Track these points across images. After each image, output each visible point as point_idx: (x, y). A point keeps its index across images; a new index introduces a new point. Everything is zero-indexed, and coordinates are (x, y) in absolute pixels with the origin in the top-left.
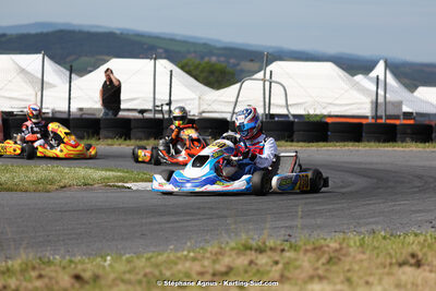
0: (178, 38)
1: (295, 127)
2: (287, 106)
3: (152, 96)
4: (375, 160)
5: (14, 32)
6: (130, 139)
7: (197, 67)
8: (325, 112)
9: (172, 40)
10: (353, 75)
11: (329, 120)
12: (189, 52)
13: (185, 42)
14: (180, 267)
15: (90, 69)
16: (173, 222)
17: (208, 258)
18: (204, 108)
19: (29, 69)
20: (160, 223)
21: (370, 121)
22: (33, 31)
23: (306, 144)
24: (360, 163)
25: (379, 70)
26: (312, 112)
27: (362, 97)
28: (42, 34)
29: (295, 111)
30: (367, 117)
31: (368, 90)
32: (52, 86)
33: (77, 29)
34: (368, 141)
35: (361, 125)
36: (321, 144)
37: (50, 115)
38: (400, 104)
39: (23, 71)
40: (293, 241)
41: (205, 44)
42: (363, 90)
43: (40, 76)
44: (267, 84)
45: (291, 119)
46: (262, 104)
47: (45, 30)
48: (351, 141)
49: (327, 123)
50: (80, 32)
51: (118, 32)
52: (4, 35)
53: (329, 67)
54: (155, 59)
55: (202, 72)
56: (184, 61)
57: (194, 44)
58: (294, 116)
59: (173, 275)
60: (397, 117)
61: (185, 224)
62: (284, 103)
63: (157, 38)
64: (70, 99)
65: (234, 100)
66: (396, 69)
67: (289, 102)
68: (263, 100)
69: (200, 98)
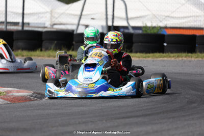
1: (134, 39)
2: (127, 19)
8: (162, 25)
23: (144, 55)
24: (191, 74)
26: (149, 25)
27: (198, 11)
29: (133, 23)
34: (201, 52)
35: (194, 37)
36: (157, 54)
45: (131, 31)
46: (105, 17)
48: (184, 52)
58: (134, 28)
62: (124, 15)
65: (79, 13)
67: (129, 16)
68: (105, 13)
69: (51, 11)
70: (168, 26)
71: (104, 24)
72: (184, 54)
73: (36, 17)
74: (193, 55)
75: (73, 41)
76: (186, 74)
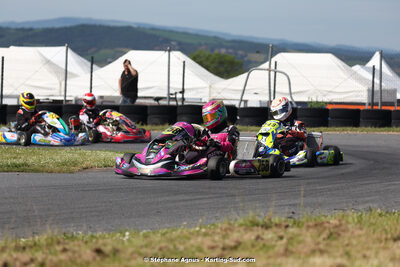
0: (191, 32)
1: (299, 113)
2: (291, 93)
3: (166, 84)
4: (372, 143)
5: (40, 26)
6: (147, 124)
7: (207, 59)
8: (326, 99)
9: (186, 34)
10: (351, 66)
11: (330, 107)
12: (200, 45)
13: (197, 36)
14: (192, 242)
15: (109, 60)
16: (187, 200)
17: (219, 233)
18: (215, 95)
19: (54, 60)
20: (174, 201)
21: (367, 107)
22: (58, 25)
24: (359, 146)
25: (375, 61)
26: (314, 100)
28: (66, 28)
29: (297, 98)
30: (364, 104)
31: (365, 79)
32: (75, 76)
33: (98, 23)
34: (366, 126)
35: (358, 111)
36: (322, 129)
37: (73, 103)
38: (394, 92)
39: (48, 62)
40: (296, 217)
41: (216, 38)
42: (361, 79)
43: (64, 67)
44: (272, 74)
45: (295, 106)
46: (267, 91)
47: (68, 25)
48: (349, 126)
49: (328, 110)
50: (101, 27)
51: (135, 26)
52: (31, 29)
53: (329, 58)
54: (169, 51)
55: (212, 62)
56: (196, 53)
57: (206, 37)
58: (297, 103)
59: (186, 249)
60: (392, 104)
61: (197, 202)
62: (288, 91)
63: (171, 32)
64: (91, 88)
65: (242, 88)
66: (391, 60)
67: (293, 91)
68: (268, 88)
69: (210, 87)
70: (335, 101)
71: (267, 99)
72: (349, 128)
73: (194, 92)
74: (359, 129)
75: (237, 115)
76: (353, 146)
